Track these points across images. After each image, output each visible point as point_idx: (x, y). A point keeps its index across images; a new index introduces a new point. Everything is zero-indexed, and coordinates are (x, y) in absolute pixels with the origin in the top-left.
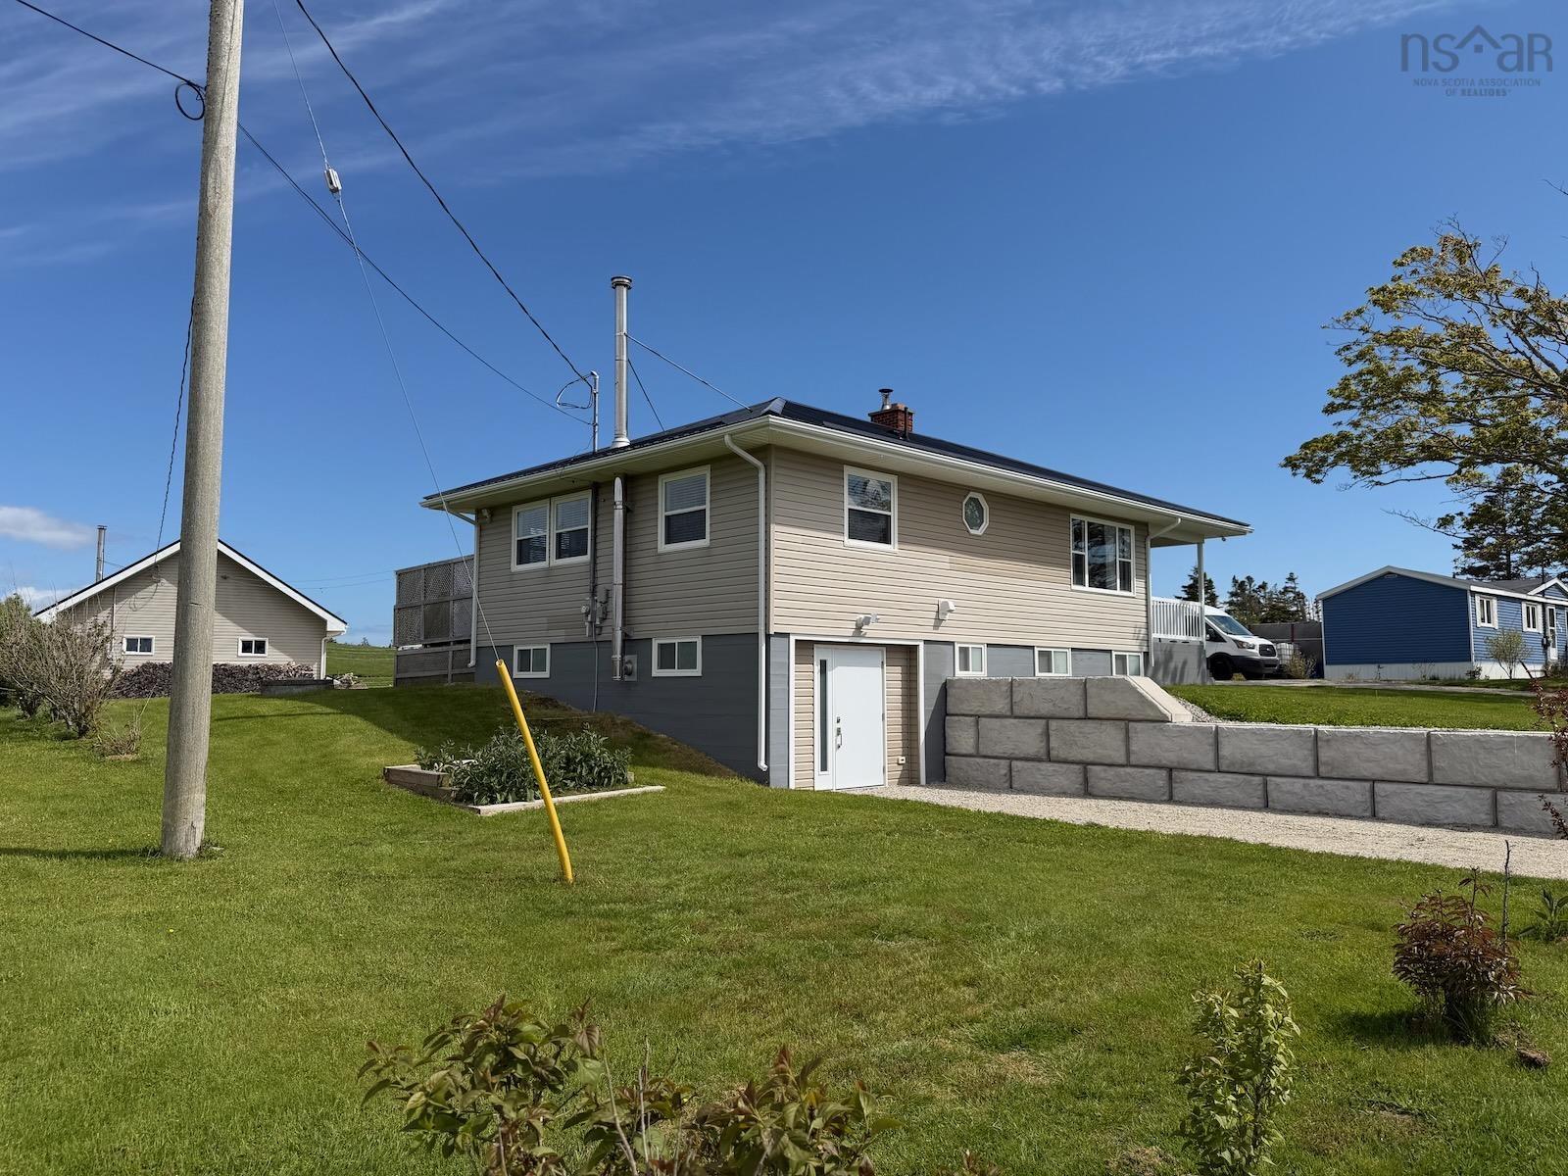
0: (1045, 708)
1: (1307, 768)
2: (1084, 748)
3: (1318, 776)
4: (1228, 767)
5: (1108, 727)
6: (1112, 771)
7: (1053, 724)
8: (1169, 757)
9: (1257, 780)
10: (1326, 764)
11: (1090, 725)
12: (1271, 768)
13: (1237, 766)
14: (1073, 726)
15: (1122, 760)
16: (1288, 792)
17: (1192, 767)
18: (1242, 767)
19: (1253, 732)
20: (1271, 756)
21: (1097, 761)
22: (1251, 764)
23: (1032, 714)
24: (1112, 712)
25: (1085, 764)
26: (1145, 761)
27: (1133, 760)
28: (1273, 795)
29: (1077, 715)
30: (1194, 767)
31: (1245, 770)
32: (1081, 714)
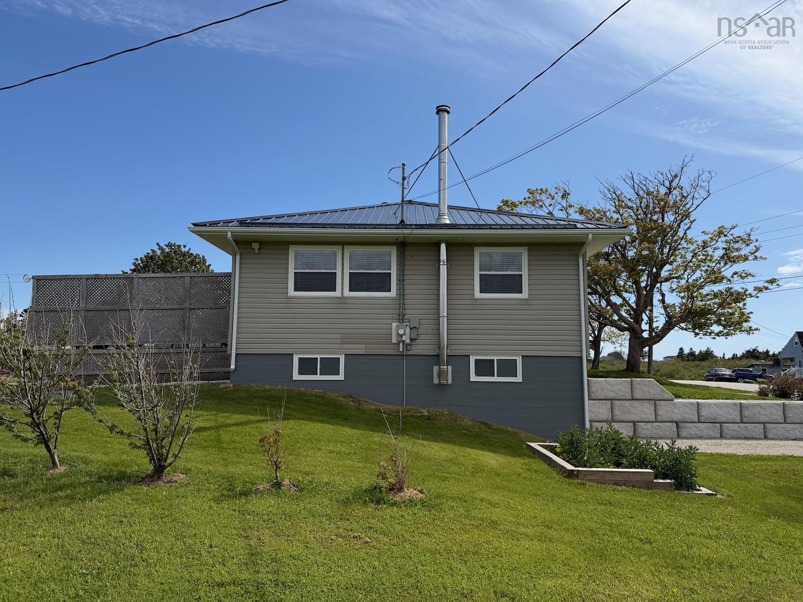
0: (611, 395)
1: (738, 419)
2: (634, 414)
3: (742, 422)
4: (704, 420)
5: (646, 403)
6: (649, 425)
7: (616, 403)
8: (677, 417)
9: (718, 425)
10: (747, 417)
11: (636, 403)
12: (724, 420)
13: (709, 420)
14: (627, 403)
15: (654, 420)
16: (732, 430)
17: (688, 421)
18: (711, 420)
19: (715, 404)
20: (722, 415)
21: (641, 420)
22: (716, 419)
23: (603, 398)
24: (647, 396)
25: (634, 423)
26: (665, 419)
27: (659, 419)
28: (725, 431)
29: (628, 398)
30: (689, 421)
31: (712, 421)
32: (630, 398)
